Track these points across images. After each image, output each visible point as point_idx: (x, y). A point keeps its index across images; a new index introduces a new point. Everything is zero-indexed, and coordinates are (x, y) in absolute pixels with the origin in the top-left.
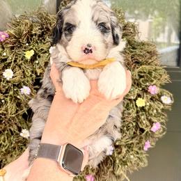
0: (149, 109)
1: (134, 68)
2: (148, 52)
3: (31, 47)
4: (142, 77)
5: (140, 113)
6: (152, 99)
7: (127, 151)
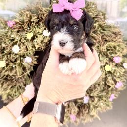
0: (114, 72)
1: (103, 44)
2: (113, 33)
3: (31, 30)
4: (109, 50)
5: (108, 75)
6: (116, 65)
7: (99, 100)
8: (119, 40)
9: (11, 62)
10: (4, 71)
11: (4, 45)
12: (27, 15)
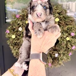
0: (71, 41)
1: (65, 26)
2: (71, 20)
4: (69, 29)
5: (68, 42)
6: (72, 37)
7: (63, 56)
8: (73, 24)
9: (18, 35)
10: (14, 40)
11: (14, 27)
12: (26, 12)
